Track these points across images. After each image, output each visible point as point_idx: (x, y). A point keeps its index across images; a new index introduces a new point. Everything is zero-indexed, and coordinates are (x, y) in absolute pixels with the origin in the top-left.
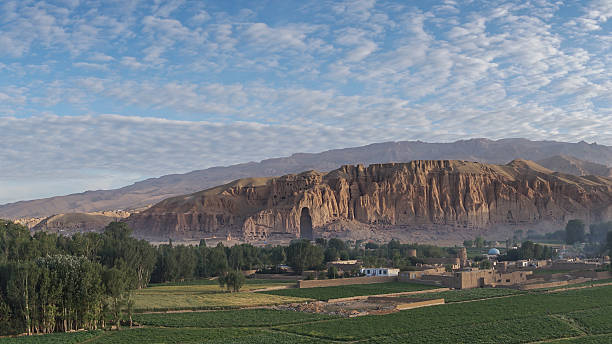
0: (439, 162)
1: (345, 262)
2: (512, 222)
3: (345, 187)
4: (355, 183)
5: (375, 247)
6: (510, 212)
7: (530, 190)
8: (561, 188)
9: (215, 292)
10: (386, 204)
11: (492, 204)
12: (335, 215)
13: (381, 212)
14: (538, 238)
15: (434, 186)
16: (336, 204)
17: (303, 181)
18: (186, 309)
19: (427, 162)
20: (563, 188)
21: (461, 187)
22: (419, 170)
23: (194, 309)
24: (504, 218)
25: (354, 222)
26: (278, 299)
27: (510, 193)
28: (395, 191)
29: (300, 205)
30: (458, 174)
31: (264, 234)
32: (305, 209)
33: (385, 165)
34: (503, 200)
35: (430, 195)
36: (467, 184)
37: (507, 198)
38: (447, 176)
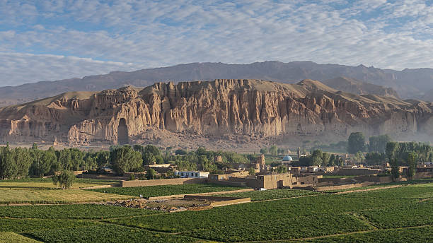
0: (239, 81)
1: (160, 166)
2: (302, 134)
3: (157, 102)
4: (166, 98)
5: (184, 153)
6: (299, 125)
7: (317, 106)
8: (343, 105)
9: (49, 189)
10: (193, 116)
11: (285, 117)
12: (149, 125)
13: (188, 123)
14: (324, 147)
15: (235, 101)
16: (149, 116)
17: (121, 96)
18: (26, 202)
19: (228, 81)
20: (346, 105)
21: (258, 103)
22: (222, 88)
23: (32, 202)
24: (295, 130)
25: (165, 132)
26: (106, 196)
27: (300, 108)
28: (201, 105)
29: (118, 116)
30: (256, 91)
31: (86, 140)
32: (123, 120)
33: (192, 83)
34: (294, 114)
35: (231, 109)
36: (263, 100)
37: (296, 112)
38: (246, 93)
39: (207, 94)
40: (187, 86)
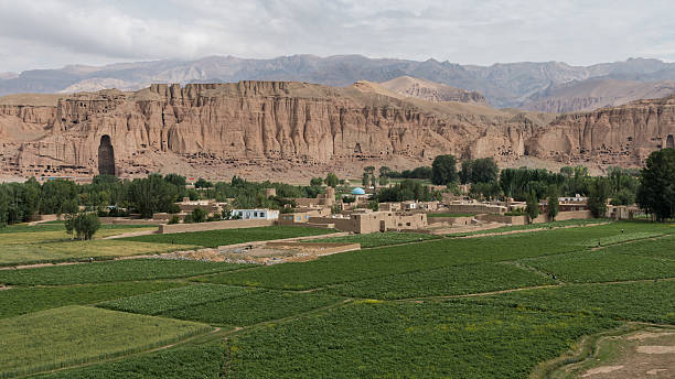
0: (273, 83)
2: (362, 158)
3: (156, 112)
4: (169, 106)
5: (209, 185)
6: (358, 144)
7: (383, 120)
8: (418, 118)
10: (210, 132)
11: (337, 136)
12: (144, 146)
13: (203, 143)
15: (267, 112)
16: (145, 133)
19: (258, 83)
20: (422, 118)
21: (301, 115)
22: (250, 93)
24: (352, 152)
25: (170, 156)
27: (359, 122)
28: (220, 119)
29: (98, 132)
30: (296, 100)
31: (49, 167)
32: (105, 139)
33: (207, 86)
34: (351, 130)
35: (263, 126)
36: (307, 111)
37: (355, 127)
38: (283, 101)
39: (229, 105)
40: (200, 89)
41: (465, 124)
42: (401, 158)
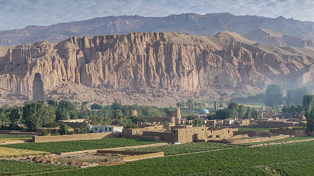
0: (155, 34)
1: (74, 121)
2: (219, 87)
3: (72, 57)
4: (81, 52)
5: (100, 108)
6: (216, 77)
7: (235, 59)
8: (261, 56)
10: (109, 70)
11: (202, 70)
12: (64, 80)
13: (104, 77)
14: (242, 100)
15: (151, 55)
16: (64, 70)
17: (36, 51)
19: (144, 34)
21: (175, 57)
22: (138, 41)
24: (212, 82)
25: (81, 87)
26: (17, 152)
27: (217, 61)
28: (116, 59)
29: (33, 71)
30: (172, 44)
31: (1, 95)
32: (37, 75)
33: (107, 37)
34: (211, 67)
35: (147, 62)
36: (179, 53)
37: (213, 64)
38: (162, 46)
39: (123, 48)
40: (103, 39)
41: (295, 62)
42: (248, 86)
